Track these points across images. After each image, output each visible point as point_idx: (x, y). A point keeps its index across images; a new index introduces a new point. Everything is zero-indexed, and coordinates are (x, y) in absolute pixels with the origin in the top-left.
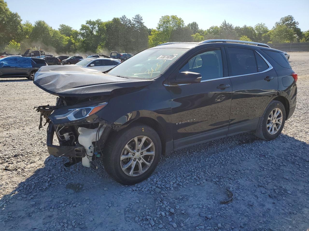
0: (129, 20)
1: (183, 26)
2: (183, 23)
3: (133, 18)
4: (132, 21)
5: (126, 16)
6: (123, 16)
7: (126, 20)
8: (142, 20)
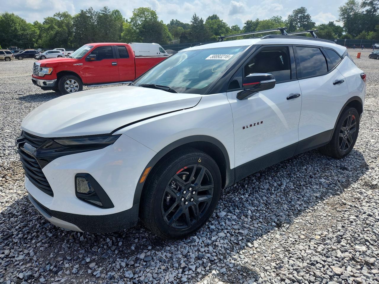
0: (97, 12)
3: (101, 10)
4: (101, 14)
5: (93, 8)
6: (90, 8)
7: (93, 12)
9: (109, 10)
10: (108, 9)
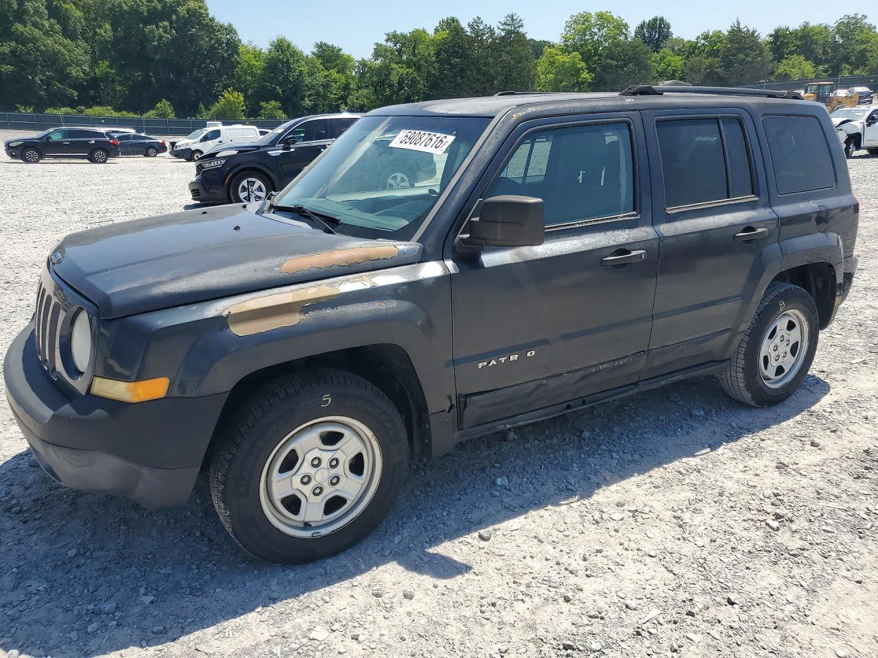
0: (490, 28)
1: (626, 38)
2: (626, 30)
3: (500, 22)
4: (497, 31)
5: (482, 20)
6: (475, 19)
7: (481, 28)
8: (521, 26)
9: (520, 20)
10: (518, 21)
